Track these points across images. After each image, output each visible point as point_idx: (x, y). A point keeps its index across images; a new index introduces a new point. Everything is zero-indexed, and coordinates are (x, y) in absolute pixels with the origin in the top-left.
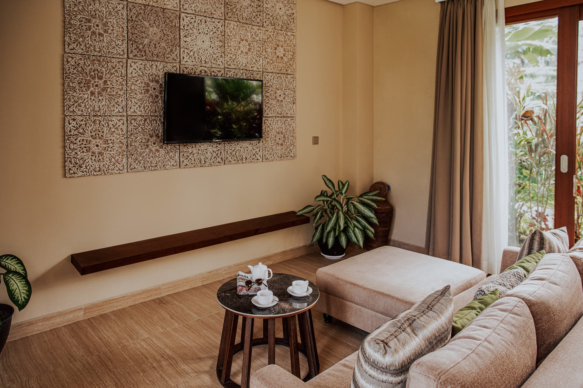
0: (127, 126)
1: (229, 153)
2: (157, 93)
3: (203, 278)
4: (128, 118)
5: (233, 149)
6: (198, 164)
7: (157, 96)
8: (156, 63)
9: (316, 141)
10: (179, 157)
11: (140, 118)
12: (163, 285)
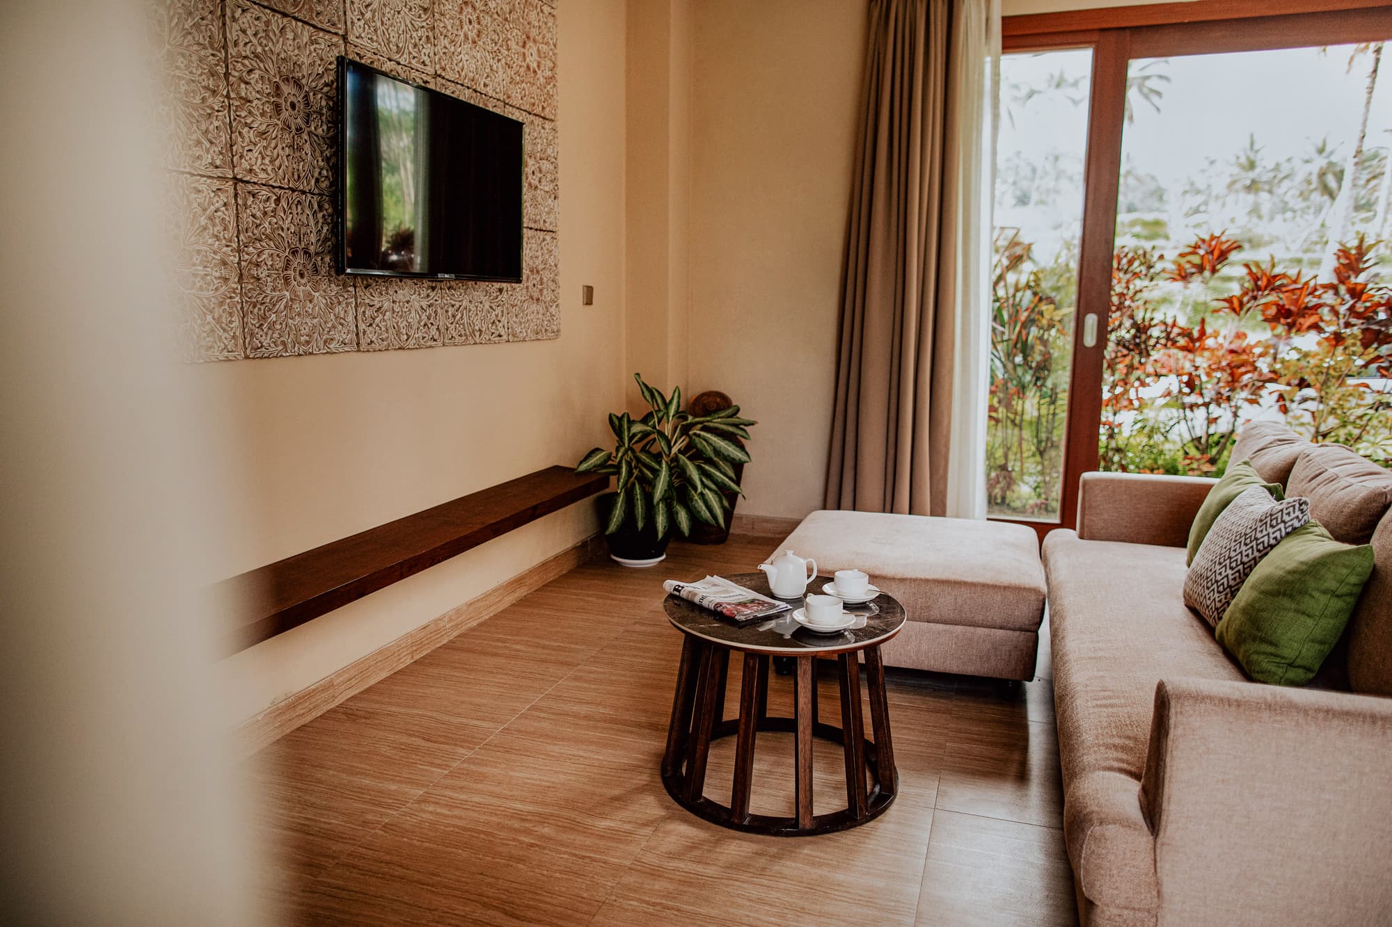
0: (238, 213)
1: (450, 313)
2: (299, 120)
3: (412, 644)
4: (238, 188)
5: (458, 304)
6: (395, 343)
7: (301, 129)
8: (294, 22)
9: (589, 295)
10: (356, 317)
11: (264, 192)
12: (339, 674)
